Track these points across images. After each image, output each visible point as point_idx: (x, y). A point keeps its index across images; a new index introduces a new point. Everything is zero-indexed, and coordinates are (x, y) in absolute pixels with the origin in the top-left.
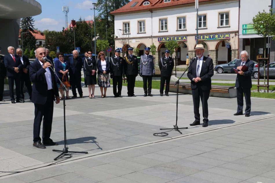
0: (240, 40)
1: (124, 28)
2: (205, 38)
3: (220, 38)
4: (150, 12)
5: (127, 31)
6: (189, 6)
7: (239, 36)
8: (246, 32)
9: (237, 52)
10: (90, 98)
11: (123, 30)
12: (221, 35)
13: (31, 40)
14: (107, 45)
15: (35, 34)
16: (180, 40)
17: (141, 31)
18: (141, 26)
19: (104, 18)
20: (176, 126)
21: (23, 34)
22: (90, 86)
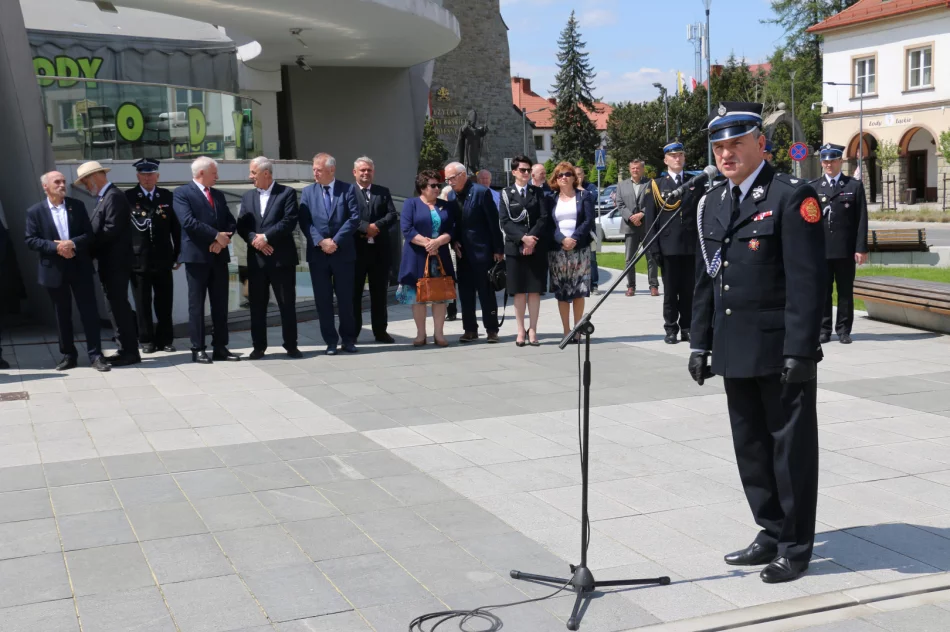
1: (857, 77)
5: (867, 88)
10: (519, 345)
11: (853, 85)
13: (583, 134)
15: (594, 113)
17: (916, 82)
18: (918, 65)
19: (807, 49)
20: (582, 570)
21: (562, 116)
22: (520, 298)
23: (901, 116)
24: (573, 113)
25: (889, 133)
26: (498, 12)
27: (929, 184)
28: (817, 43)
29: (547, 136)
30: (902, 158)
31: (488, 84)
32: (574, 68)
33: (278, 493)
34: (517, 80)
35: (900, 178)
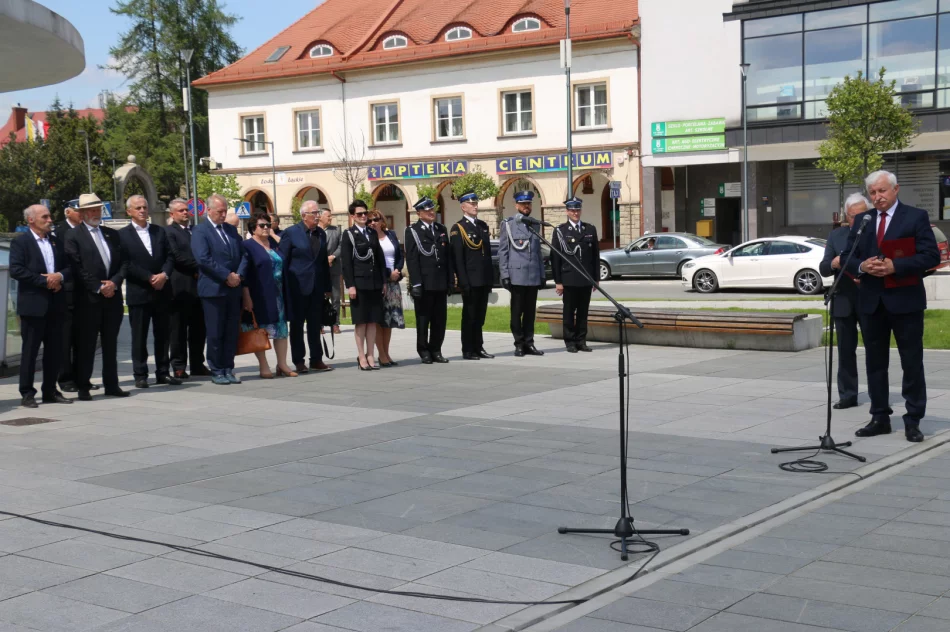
0: (644, 174)
1: (245, 133)
3: (580, 165)
4: (338, 80)
5: (256, 145)
6: (473, 60)
7: (643, 159)
8: (663, 145)
9: (636, 210)
11: (242, 142)
12: (582, 157)
17: (306, 143)
18: (306, 127)
19: (149, 100)
20: (828, 438)
22: (362, 327)
23: (294, 175)
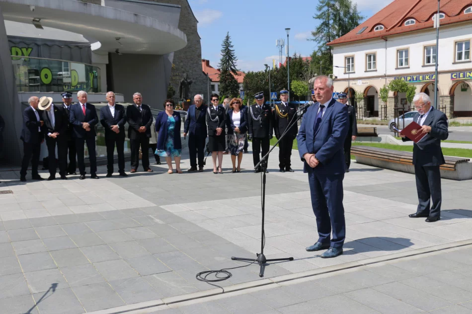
2: (468, 76)
4: (384, 40)
5: (351, 69)
10: (215, 173)
11: (345, 68)
13: (232, 84)
14: (306, 88)
15: (237, 76)
16: (428, 80)
17: (370, 67)
18: (370, 61)
19: (326, 52)
20: (261, 255)
21: (223, 77)
22: (214, 153)
23: (364, 81)
24: (228, 75)
25: (359, 88)
26: (196, 31)
27: (375, 110)
28: (330, 49)
29: (216, 85)
30: (365, 98)
31: (192, 62)
32: (228, 56)
33: (131, 229)
34: (204, 60)
35: (364, 107)
